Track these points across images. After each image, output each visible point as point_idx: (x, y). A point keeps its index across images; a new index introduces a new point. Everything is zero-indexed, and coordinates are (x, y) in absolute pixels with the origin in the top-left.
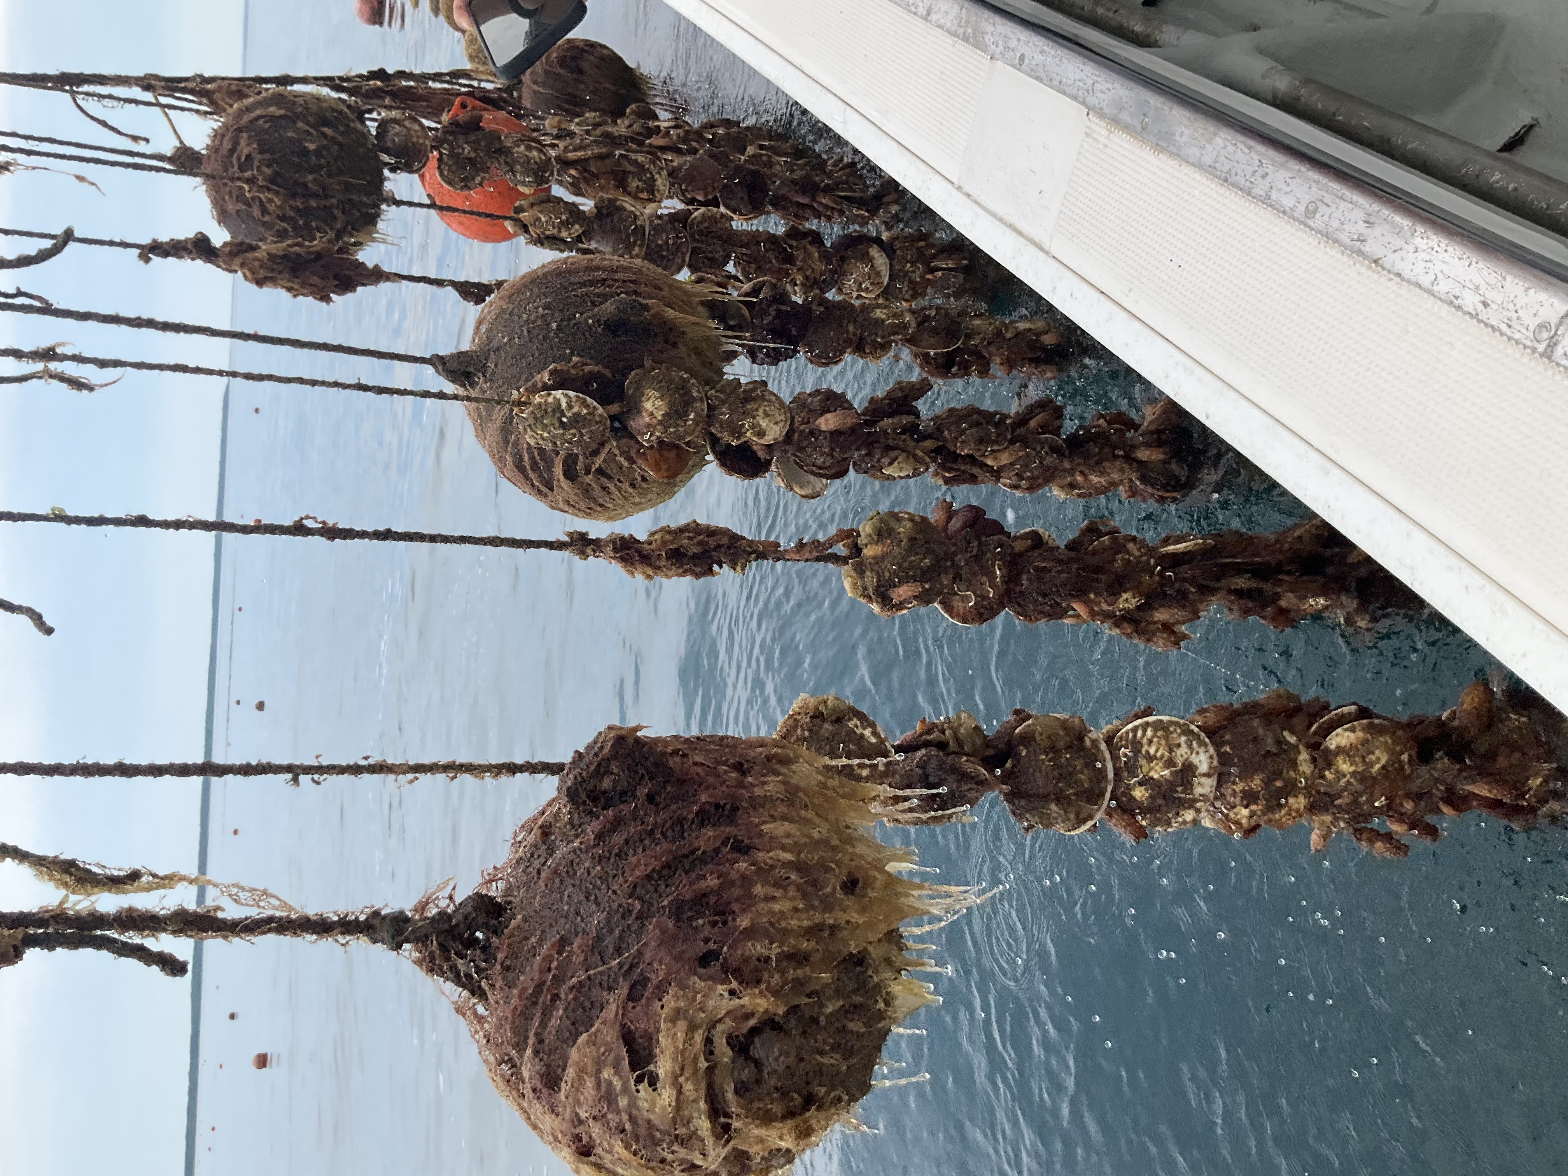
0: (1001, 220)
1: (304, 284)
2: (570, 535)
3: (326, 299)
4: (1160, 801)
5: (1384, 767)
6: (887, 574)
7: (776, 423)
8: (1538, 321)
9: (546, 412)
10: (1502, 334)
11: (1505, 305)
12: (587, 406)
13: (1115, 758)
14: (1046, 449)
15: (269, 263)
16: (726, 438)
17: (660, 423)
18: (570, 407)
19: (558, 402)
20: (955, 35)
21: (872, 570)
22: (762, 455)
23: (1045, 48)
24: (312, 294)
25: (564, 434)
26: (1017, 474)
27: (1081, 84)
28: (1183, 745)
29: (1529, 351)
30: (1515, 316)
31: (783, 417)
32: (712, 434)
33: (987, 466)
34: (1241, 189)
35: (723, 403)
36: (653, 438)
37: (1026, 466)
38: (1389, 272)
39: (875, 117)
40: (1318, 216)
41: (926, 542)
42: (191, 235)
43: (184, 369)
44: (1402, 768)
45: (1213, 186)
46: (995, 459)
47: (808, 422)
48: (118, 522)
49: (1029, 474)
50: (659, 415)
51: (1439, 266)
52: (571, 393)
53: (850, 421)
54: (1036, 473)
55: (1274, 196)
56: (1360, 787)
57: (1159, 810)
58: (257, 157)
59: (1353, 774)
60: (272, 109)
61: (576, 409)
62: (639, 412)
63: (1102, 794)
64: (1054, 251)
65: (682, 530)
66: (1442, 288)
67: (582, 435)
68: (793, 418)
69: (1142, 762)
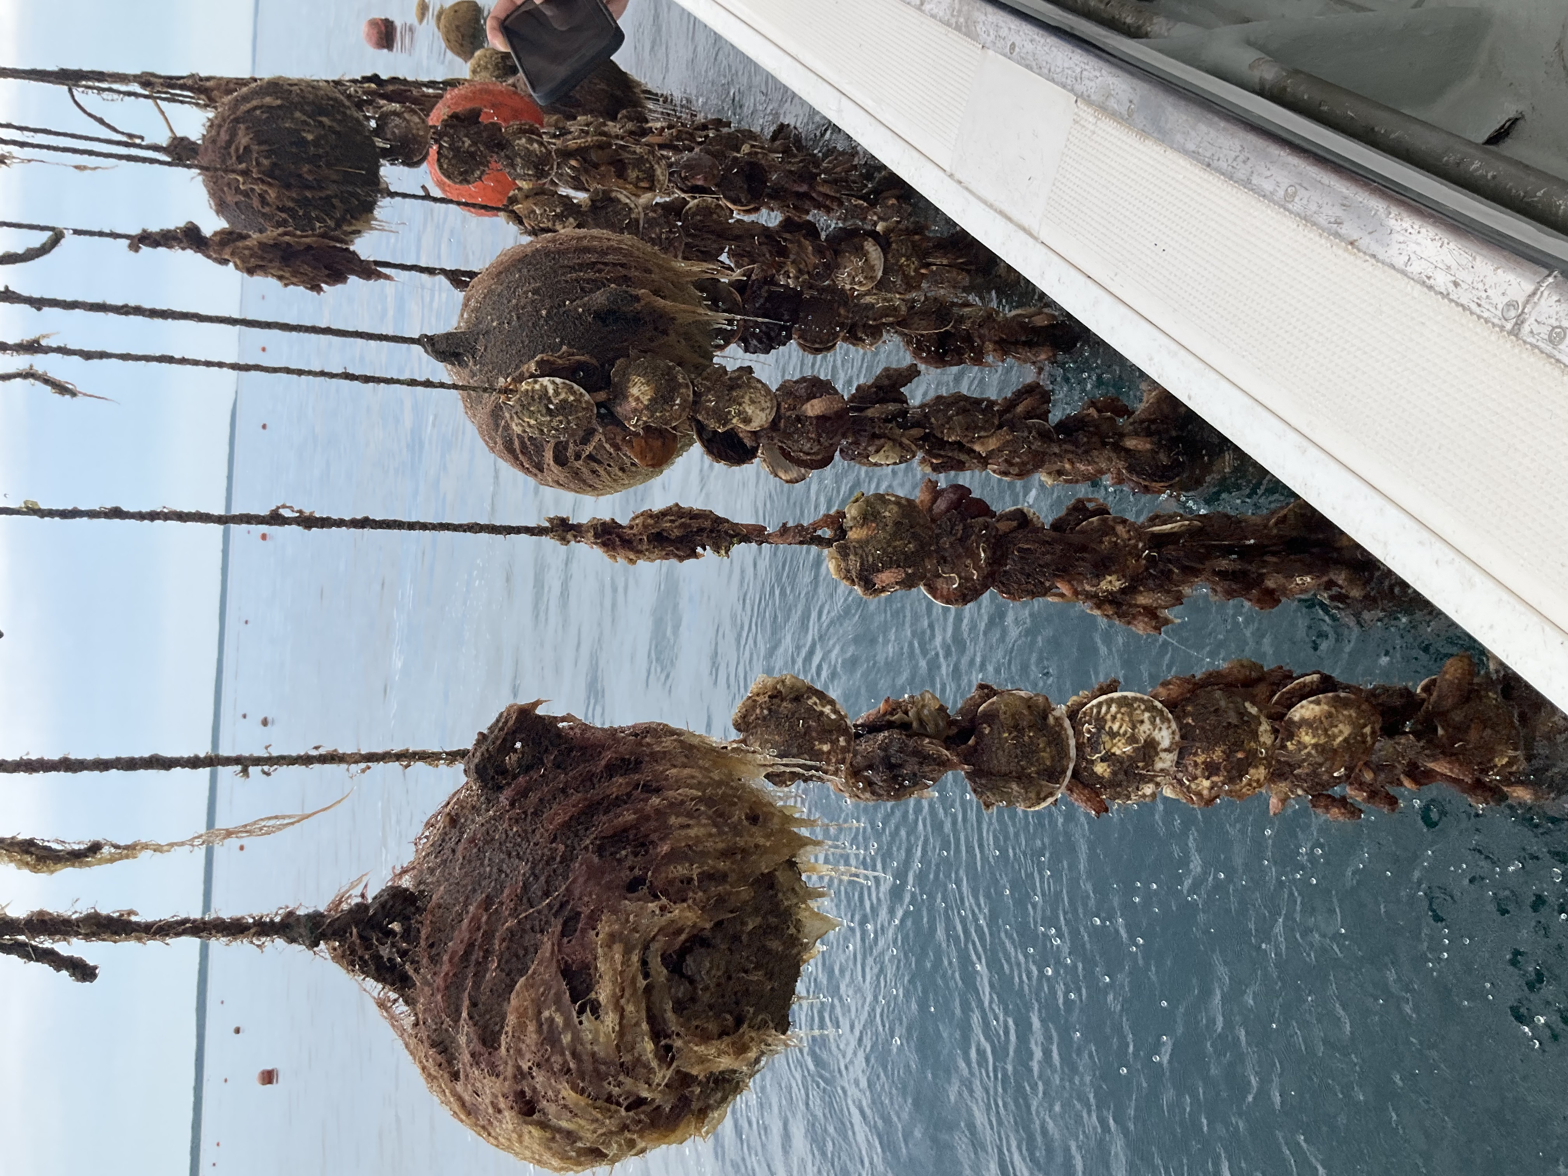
0: (991, 206)
1: (295, 273)
2: (550, 520)
3: (316, 288)
4: (1121, 777)
5: (1346, 740)
6: (871, 559)
7: (763, 410)
8: (1506, 300)
9: (534, 400)
10: (1472, 313)
11: (1475, 284)
12: (574, 393)
13: (1078, 733)
14: (1034, 433)
15: (260, 252)
16: (712, 424)
17: (647, 407)
18: (557, 393)
19: (545, 388)
20: (948, 24)
21: (856, 554)
22: (748, 443)
23: (1036, 37)
24: (303, 283)
25: (551, 421)
26: (1006, 461)
27: (1070, 72)
28: (1146, 720)
29: (1497, 329)
30: (1484, 295)
31: (768, 404)
32: (698, 422)
33: (974, 451)
34: (1223, 174)
35: (709, 390)
36: (640, 422)
37: (1014, 453)
38: (1365, 253)
39: (869, 105)
40: (1297, 199)
41: (912, 527)
42: (182, 224)
43: (170, 360)
44: (1364, 742)
45: (1197, 171)
46: (983, 444)
47: (795, 408)
48: (92, 514)
49: (1018, 460)
50: (645, 400)
51: (1413, 247)
52: (558, 380)
53: (837, 406)
54: (1025, 458)
55: (1255, 181)
56: (1320, 760)
57: (1120, 785)
58: (255, 148)
59: (1315, 746)
60: (268, 100)
61: (562, 396)
62: (625, 397)
63: (1064, 772)
64: (1043, 237)
65: (664, 514)
66: (1415, 268)
67: (569, 422)
68: (779, 405)
69: (1105, 738)
